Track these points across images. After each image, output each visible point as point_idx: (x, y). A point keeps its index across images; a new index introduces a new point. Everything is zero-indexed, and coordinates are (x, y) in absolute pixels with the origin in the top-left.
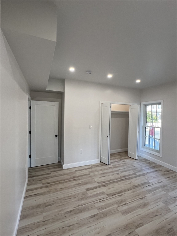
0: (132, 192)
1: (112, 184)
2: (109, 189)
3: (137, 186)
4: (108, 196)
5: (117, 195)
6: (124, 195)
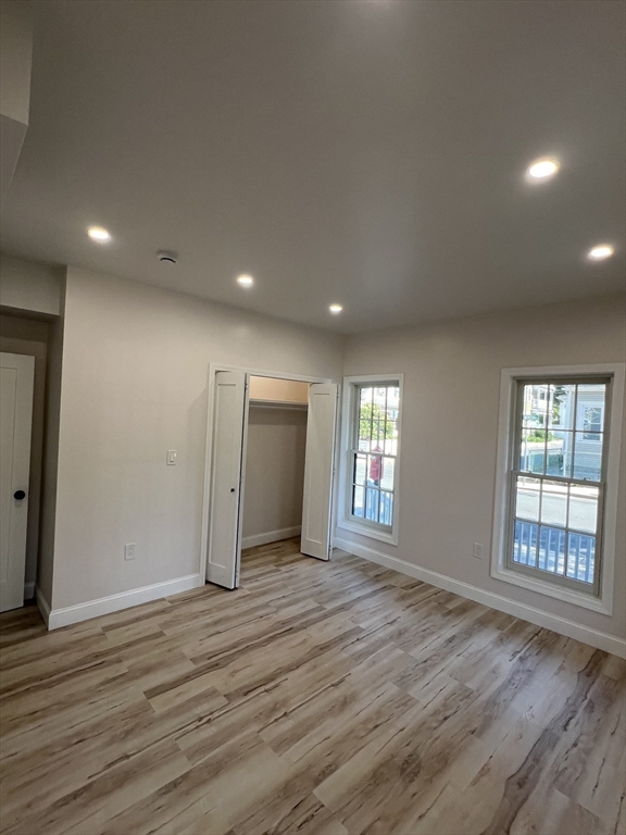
0: (308, 671)
1: (246, 655)
2: (234, 673)
3: (325, 648)
4: (227, 702)
5: (262, 689)
6: (283, 684)
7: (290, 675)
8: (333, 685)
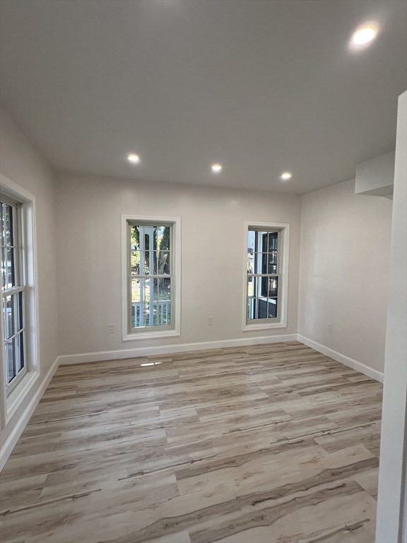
0: (254, 445)
1: (307, 477)
2: (314, 461)
3: (229, 463)
4: (315, 439)
5: (291, 441)
6: (275, 441)
7: (268, 446)
8: (240, 430)
